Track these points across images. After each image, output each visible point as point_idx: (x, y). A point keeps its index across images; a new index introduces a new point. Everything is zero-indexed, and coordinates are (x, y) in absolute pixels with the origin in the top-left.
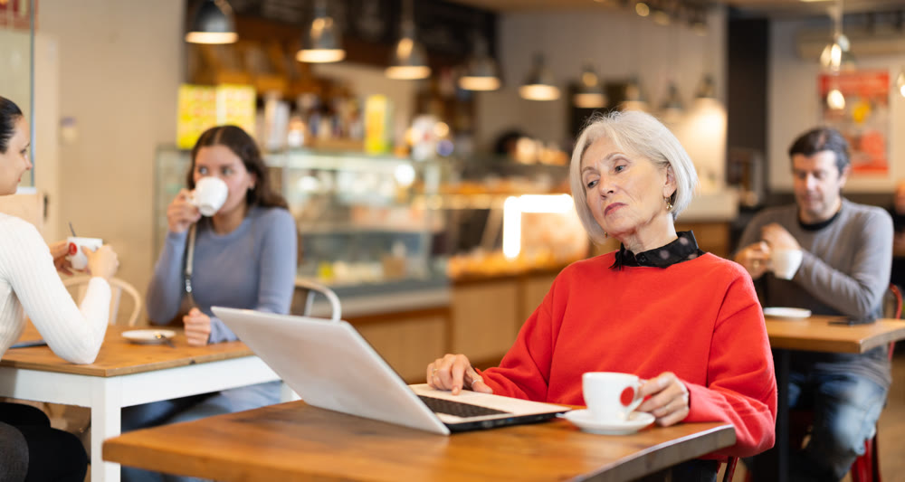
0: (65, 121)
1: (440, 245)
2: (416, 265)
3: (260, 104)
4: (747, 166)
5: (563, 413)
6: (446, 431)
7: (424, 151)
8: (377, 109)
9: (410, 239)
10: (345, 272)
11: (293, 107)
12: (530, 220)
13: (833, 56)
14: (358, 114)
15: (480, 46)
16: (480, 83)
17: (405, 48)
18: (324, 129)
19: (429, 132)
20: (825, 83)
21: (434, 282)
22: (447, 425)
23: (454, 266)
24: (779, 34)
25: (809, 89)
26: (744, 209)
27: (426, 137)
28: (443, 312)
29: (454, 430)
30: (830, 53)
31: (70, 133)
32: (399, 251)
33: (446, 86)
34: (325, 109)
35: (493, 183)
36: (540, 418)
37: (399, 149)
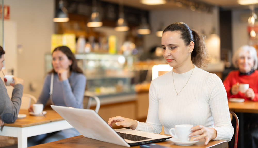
0: (19, 46)
1: (133, 81)
2: (126, 88)
3: (77, 39)
4: (227, 55)
5: (169, 138)
6: (129, 146)
7: (128, 52)
8: (112, 40)
9: (124, 80)
10: (104, 90)
11: (87, 40)
12: (161, 73)
13: (252, 20)
14: (107, 42)
15: (144, 20)
16: (144, 31)
17: (121, 21)
18: (96, 47)
19: (129, 47)
20: (249, 29)
21: (132, 93)
22: (129, 144)
23: (138, 87)
24: (235, 15)
25: (245, 31)
26: (226, 68)
27: (129, 48)
28: (134, 102)
29: (131, 145)
30: (251, 19)
31: (20, 50)
32: (120, 84)
33: (134, 33)
34: (97, 41)
35: (149, 62)
36: (161, 140)
37: (119, 52)
